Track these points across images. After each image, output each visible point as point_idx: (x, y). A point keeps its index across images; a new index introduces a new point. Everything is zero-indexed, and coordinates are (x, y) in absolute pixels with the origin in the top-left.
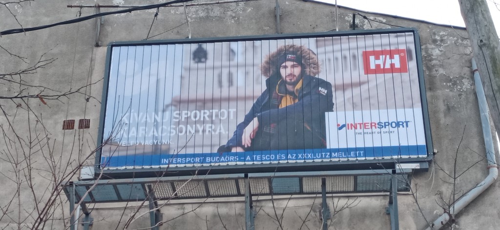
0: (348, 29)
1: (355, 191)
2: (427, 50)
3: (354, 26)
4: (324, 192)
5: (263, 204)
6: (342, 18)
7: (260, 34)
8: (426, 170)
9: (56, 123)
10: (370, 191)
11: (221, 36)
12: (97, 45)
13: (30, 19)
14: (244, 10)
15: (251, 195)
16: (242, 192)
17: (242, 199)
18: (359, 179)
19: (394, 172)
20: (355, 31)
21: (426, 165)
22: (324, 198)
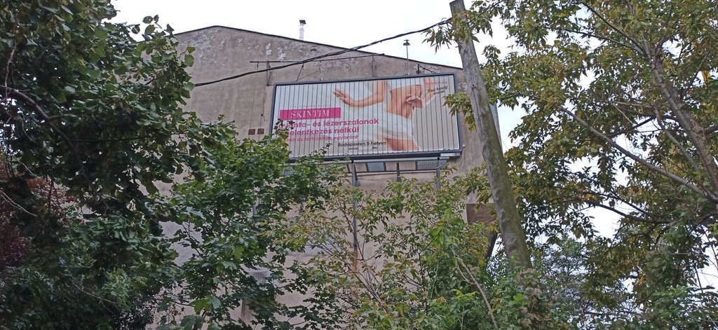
0: (415, 74)
1: (417, 170)
2: (461, 86)
3: (418, 72)
4: (398, 171)
5: (364, 177)
6: (412, 67)
7: (363, 78)
8: (459, 157)
9: (245, 131)
10: (425, 170)
11: (340, 79)
12: (268, 85)
13: (229, 69)
14: (354, 63)
15: (356, 173)
16: (351, 171)
17: (351, 175)
18: (418, 163)
19: (438, 159)
20: (419, 75)
21: (458, 154)
22: (398, 174)
